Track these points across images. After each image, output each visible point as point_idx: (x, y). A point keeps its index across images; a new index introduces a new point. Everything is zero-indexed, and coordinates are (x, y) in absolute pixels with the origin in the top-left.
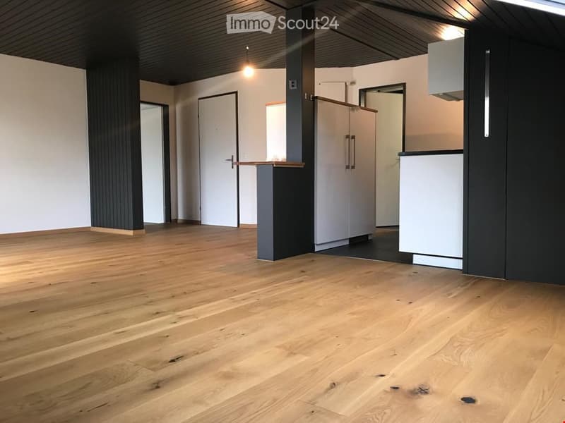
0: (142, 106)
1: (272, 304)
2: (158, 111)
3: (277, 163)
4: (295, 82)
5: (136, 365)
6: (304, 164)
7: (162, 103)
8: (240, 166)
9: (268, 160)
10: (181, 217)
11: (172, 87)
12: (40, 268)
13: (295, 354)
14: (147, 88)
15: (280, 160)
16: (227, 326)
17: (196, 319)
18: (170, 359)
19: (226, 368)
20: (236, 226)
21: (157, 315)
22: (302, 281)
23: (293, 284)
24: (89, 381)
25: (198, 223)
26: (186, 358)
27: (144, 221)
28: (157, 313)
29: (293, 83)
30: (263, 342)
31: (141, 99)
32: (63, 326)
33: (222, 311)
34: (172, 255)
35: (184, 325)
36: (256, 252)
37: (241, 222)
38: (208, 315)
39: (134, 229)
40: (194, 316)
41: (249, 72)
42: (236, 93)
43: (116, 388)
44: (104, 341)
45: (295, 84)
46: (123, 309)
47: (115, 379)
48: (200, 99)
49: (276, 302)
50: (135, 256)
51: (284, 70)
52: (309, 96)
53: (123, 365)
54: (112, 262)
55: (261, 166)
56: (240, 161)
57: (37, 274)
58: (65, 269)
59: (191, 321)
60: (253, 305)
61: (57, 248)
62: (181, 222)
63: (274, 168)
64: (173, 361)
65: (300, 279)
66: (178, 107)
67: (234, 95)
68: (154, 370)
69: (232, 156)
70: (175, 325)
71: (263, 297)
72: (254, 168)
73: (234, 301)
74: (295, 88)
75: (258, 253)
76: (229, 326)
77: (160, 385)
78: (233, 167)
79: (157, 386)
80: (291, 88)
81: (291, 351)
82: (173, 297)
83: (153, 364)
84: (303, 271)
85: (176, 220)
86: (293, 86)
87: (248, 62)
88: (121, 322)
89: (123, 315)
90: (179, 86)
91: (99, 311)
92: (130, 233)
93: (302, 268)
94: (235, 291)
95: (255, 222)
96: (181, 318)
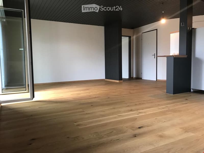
0: (122, 37)
1: (175, 111)
2: (127, 39)
3: (175, 56)
4: (184, 23)
5: (127, 127)
6: (187, 56)
7: (129, 36)
8: (158, 57)
9: (171, 54)
10: (134, 76)
11: (132, 30)
12: (92, 92)
13: (188, 132)
14: (124, 31)
15: (176, 55)
16: (157, 118)
17: (145, 114)
18: (138, 127)
19: (160, 134)
20: (156, 80)
21: (132, 111)
22: (187, 103)
23: (183, 104)
24: (112, 131)
25: (141, 79)
26: (144, 128)
27: (122, 78)
28: (131, 110)
29: (182, 23)
30: (173, 125)
31: (122, 35)
32: (102, 111)
33: (155, 112)
34: (134, 90)
35: (141, 116)
36: (166, 90)
37: (157, 79)
38: (150, 113)
39: (119, 80)
40: (145, 113)
41: (163, 21)
42: (157, 30)
43: (121, 134)
44: (115, 118)
45: (184, 24)
46: (120, 108)
47: (120, 131)
48: (142, 33)
49: (176, 111)
50: (121, 90)
51: (179, 19)
52: (190, 28)
53: (123, 127)
54: (114, 91)
55: (168, 57)
56: (158, 55)
57: (91, 94)
58: (99, 93)
59: (144, 114)
60: (167, 111)
61: (95, 86)
62: (134, 78)
63: (174, 58)
64: (139, 128)
65: (186, 102)
66: (134, 37)
67: (156, 30)
68: (133, 130)
69: (155, 54)
70: (138, 115)
71: (171, 108)
72: (166, 58)
73: (159, 109)
74: (184, 25)
75: (167, 91)
76: (159, 118)
77: (136, 136)
78: (155, 58)
79: (135, 136)
80: (181, 25)
81: (186, 130)
82: (136, 105)
83: (133, 128)
84: (186, 99)
85: (133, 77)
86: (182, 25)
87: (163, 17)
88: (119, 112)
89: (120, 110)
90: (135, 29)
91: (111, 107)
92: (118, 81)
93: (187, 98)
94: (159, 105)
95: (165, 79)
96: (140, 113)
